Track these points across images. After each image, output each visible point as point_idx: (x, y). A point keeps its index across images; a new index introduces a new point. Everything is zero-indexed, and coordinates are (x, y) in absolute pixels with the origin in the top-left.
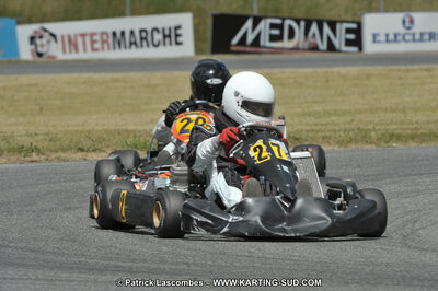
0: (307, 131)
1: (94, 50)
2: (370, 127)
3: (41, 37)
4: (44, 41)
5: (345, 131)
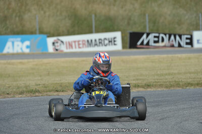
0: (153, 82)
1: (79, 47)
2: (180, 80)
3: (57, 43)
4: (59, 44)
5: (169, 82)
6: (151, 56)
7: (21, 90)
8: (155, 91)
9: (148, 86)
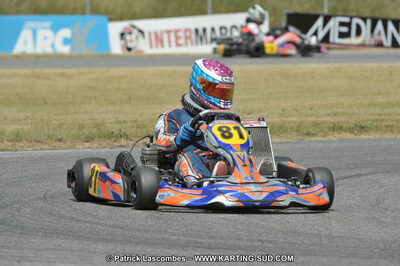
0: (372, 121)
1: (178, 45)
3: (130, 33)
4: (133, 37)
6: (344, 65)
7: (87, 133)
8: (379, 140)
9: (363, 128)
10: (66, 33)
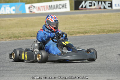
0: (89, 30)
1: (45, 10)
2: (105, 29)
3: (31, 7)
4: (32, 8)
5: (98, 30)
6: (88, 14)
7: (10, 36)
9: (86, 32)
10: (13, 8)
